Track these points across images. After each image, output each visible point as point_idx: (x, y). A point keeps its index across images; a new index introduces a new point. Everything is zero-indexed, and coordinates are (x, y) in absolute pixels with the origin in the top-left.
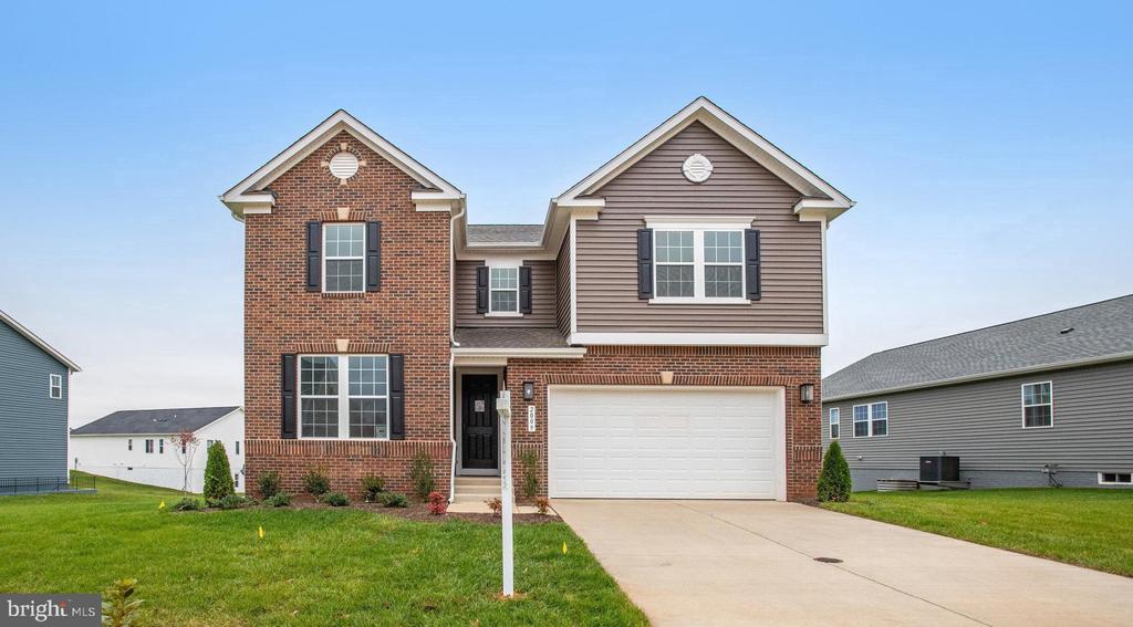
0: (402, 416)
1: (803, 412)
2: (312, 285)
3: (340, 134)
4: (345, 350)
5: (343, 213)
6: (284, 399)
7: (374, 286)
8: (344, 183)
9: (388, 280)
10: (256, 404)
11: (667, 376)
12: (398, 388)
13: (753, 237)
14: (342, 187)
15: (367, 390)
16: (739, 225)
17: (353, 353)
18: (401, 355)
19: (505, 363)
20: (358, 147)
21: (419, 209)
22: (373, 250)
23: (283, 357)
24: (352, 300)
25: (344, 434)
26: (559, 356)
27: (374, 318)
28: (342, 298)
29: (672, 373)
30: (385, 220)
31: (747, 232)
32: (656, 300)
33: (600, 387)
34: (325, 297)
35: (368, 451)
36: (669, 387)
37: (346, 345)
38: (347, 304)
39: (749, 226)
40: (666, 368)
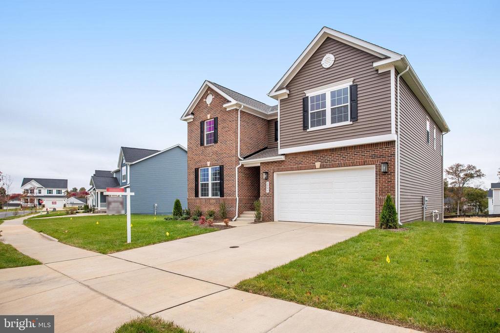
0: (223, 189)
1: (384, 178)
2: (202, 144)
3: (208, 88)
5: (209, 116)
6: (195, 184)
7: (216, 141)
8: (209, 105)
9: (220, 138)
11: (318, 164)
12: (222, 178)
13: (354, 89)
14: (209, 107)
16: (347, 84)
17: (212, 166)
18: (223, 166)
19: (259, 165)
20: (212, 91)
21: (227, 110)
22: (216, 128)
23: (196, 169)
25: (210, 196)
26: (276, 160)
27: (216, 153)
29: (320, 163)
30: (219, 116)
31: (351, 87)
32: (310, 129)
33: (291, 172)
34: (205, 147)
36: (318, 170)
37: (210, 164)
38: (210, 149)
39: (351, 83)
40: (318, 161)
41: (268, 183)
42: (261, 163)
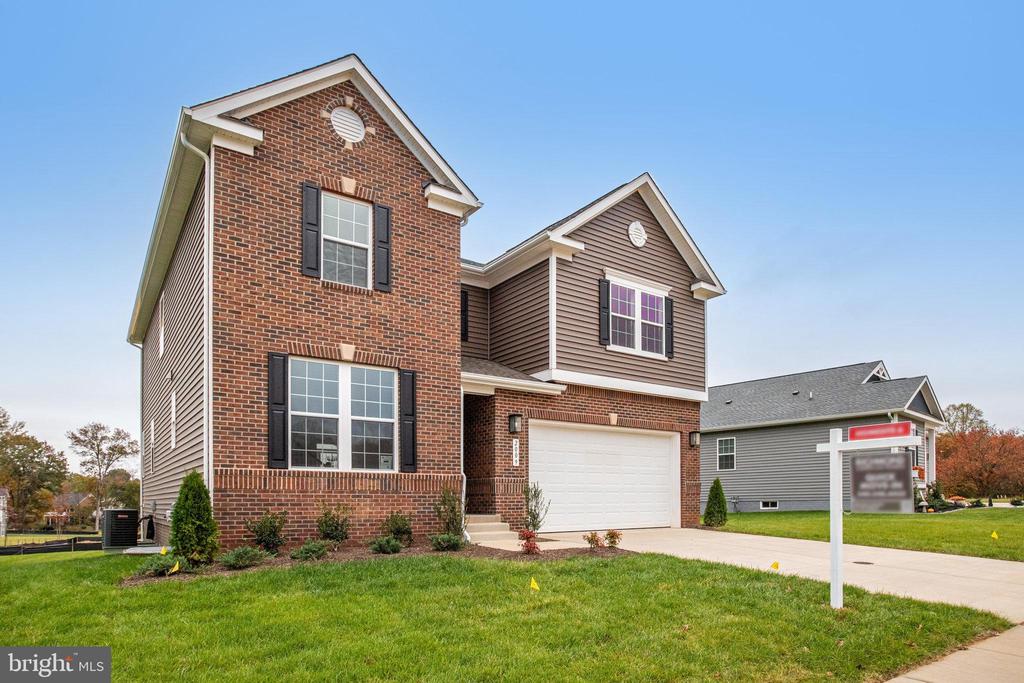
0: (414, 445)
1: (690, 454)
2: (310, 268)
3: (344, 83)
4: (351, 358)
5: (349, 185)
6: (270, 412)
7: (384, 284)
8: (349, 146)
9: (399, 281)
10: (232, 418)
11: (614, 418)
12: (409, 410)
13: (669, 302)
14: (347, 151)
15: (373, 411)
16: (662, 292)
17: (358, 363)
18: (414, 373)
19: (493, 392)
20: (365, 110)
21: (431, 205)
22: (382, 242)
23: (270, 356)
24: (360, 297)
27: (384, 323)
28: (347, 292)
29: (617, 415)
30: (397, 207)
31: (666, 299)
32: (612, 347)
34: (326, 286)
35: (377, 485)
36: (614, 428)
37: (353, 354)
38: (353, 301)
39: (667, 295)
40: (613, 410)
41: (516, 443)
42: (497, 390)
